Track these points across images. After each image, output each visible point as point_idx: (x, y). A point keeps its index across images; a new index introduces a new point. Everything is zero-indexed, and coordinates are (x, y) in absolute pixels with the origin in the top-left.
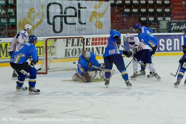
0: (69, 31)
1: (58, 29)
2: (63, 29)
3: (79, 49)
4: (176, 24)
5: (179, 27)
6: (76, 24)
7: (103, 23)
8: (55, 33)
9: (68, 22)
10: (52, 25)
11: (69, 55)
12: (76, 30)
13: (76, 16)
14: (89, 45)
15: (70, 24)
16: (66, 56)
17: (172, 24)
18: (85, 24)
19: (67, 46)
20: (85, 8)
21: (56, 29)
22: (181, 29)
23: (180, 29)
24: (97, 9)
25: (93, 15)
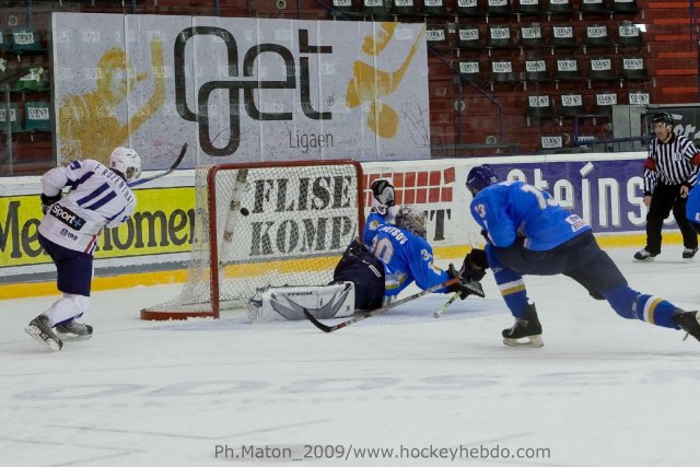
0: (267, 146)
1: (220, 137)
2: (242, 137)
3: (308, 222)
4: (680, 117)
6: (294, 116)
7: (400, 114)
8: (208, 157)
9: (261, 111)
10: (197, 124)
11: (268, 250)
12: (294, 143)
13: (290, 84)
14: (347, 205)
15: (268, 117)
16: (254, 250)
18: (327, 116)
19: (259, 209)
20: (327, 50)
21: (211, 139)
23: (697, 135)
24: (372, 53)
25: (359, 82)
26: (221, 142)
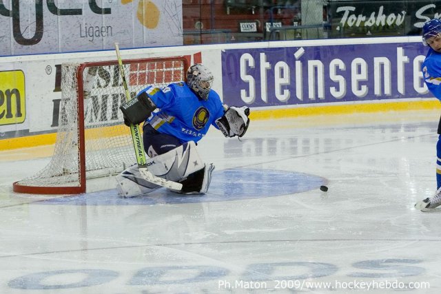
0: (63, 36)
1: (28, 29)
2: (45, 28)
3: (95, 98)
4: (353, 9)
5: (364, 18)
6: (83, 12)
7: (160, 9)
8: (19, 46)
9: (59, 7)
10: (11, 18)
12: (84, 34)
15: (65, 12)
17: (339, 9)
18: (108, 11)
19: (58, 88)
21: (22, 31)
22: (370, 25)
23: (368, 24)
26: (29, 34)
